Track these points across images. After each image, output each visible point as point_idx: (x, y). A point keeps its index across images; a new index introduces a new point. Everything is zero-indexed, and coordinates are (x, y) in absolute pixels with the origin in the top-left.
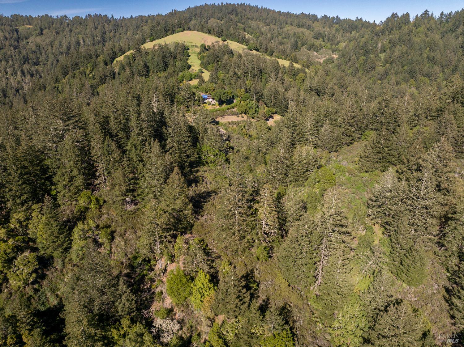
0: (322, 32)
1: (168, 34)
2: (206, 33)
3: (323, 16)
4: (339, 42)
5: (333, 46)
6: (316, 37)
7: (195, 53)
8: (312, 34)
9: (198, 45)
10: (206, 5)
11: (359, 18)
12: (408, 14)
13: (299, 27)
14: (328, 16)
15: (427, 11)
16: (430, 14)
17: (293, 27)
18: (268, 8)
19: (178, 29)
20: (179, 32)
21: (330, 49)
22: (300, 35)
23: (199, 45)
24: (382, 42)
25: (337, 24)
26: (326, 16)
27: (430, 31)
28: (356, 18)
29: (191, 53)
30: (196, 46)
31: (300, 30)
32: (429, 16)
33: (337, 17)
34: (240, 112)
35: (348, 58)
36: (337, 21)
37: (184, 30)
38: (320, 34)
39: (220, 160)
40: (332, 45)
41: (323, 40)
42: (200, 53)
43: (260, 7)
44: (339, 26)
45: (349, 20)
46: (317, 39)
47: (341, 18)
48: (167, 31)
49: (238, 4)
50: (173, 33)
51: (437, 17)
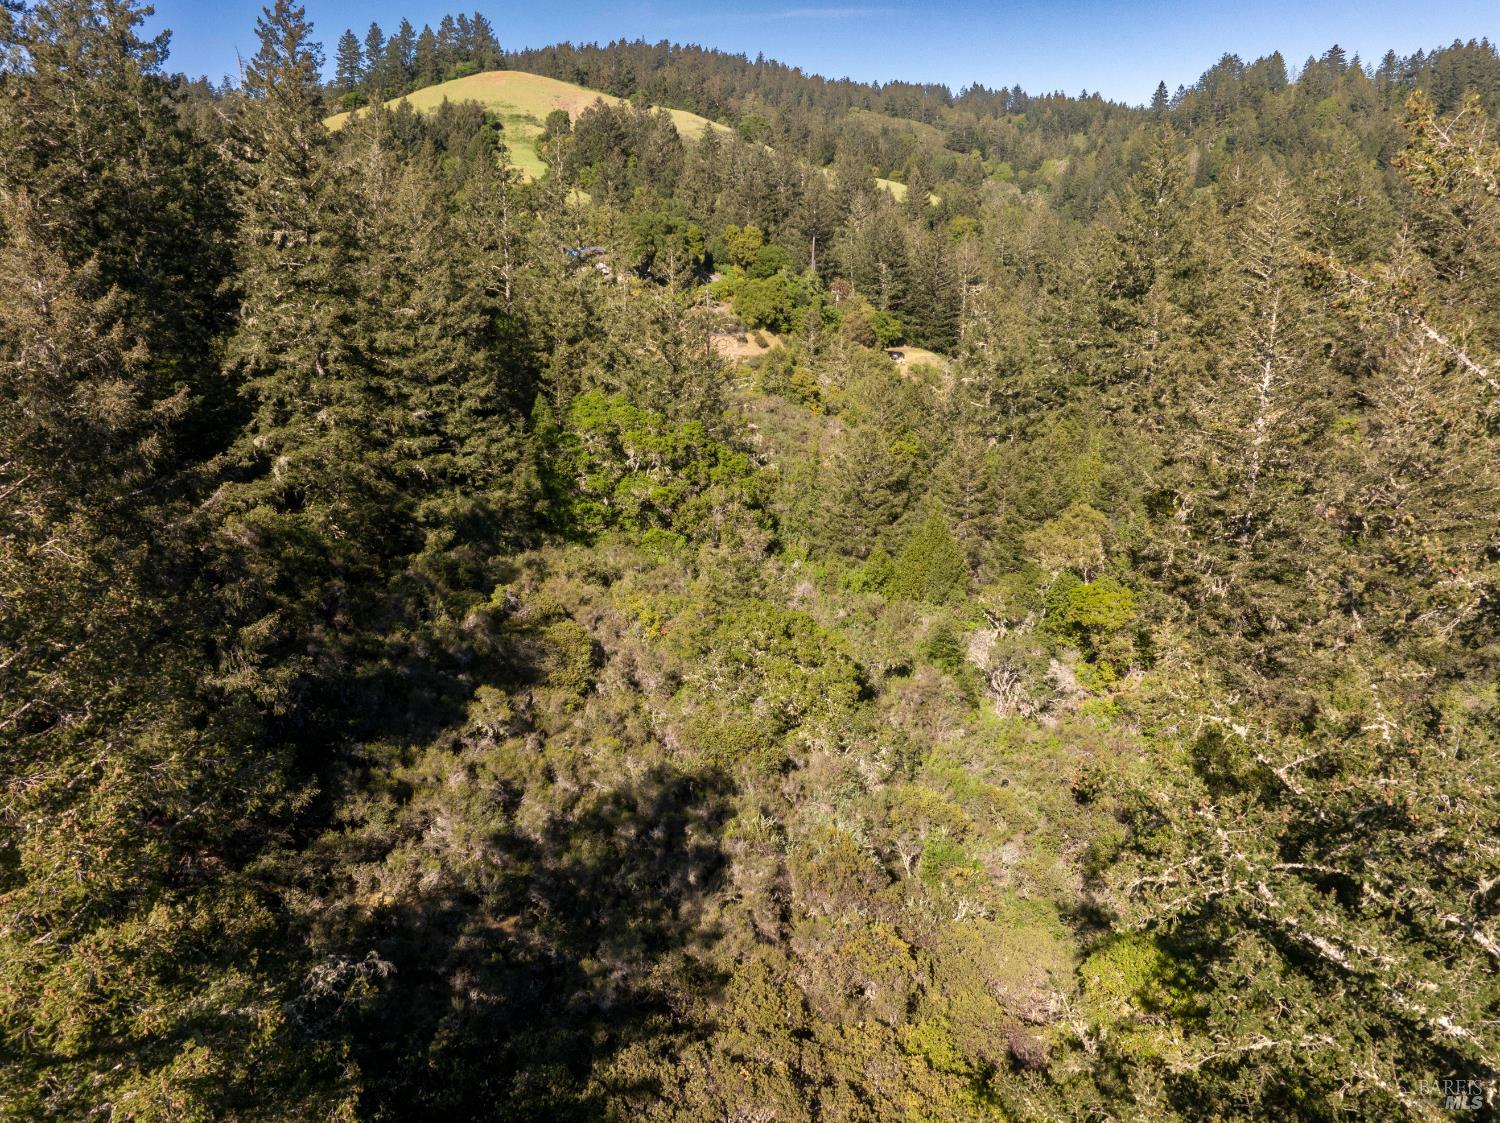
0: (978, 128)
1: (419, 81)
2: (572, 81)
3: (969, 86)
4: (1042, 158)
5: (1023, 174)
6: (958, 145)
7: (525, 140)
8: (942, 137)
9: (538, 116)
10: (567, 46)
11: (1090, 94)
12: (1277, 58)
13: (895, 115)
14: (986, 89)
15: (1336, 51)
16: (1348, 58)
17: (875, 114)
18: (779, 63)
19: (460, 65)
20: (463, 74)
21: (1012, 180)
22: (902, 136)
23: (542, 115)
24: (1202, 147)
25: (1017, 113)
26: (977, 89)
27: (1362, 113)
28: (1080, 94)
29: (511, 140)
30: (530, 119)
31: (899, 123)
32: (1344, 67)
33: (1017, 89)
34: (752, 321)
35: (1089, 203)
36: (1015, 102)
37: (481, 68)
38: (971, 133)
39: (716, 494)
40: (1015, 169)
41: (983, 155)
42: (545, 138)
43: (752, 58)
44: (1027, 118)
45: (1060, 97)
46: (963, 151)
47: (1030, 94)
48: (411, 76)
49: (677, 46)
50: (440, 81)
51: (1375, 68)
